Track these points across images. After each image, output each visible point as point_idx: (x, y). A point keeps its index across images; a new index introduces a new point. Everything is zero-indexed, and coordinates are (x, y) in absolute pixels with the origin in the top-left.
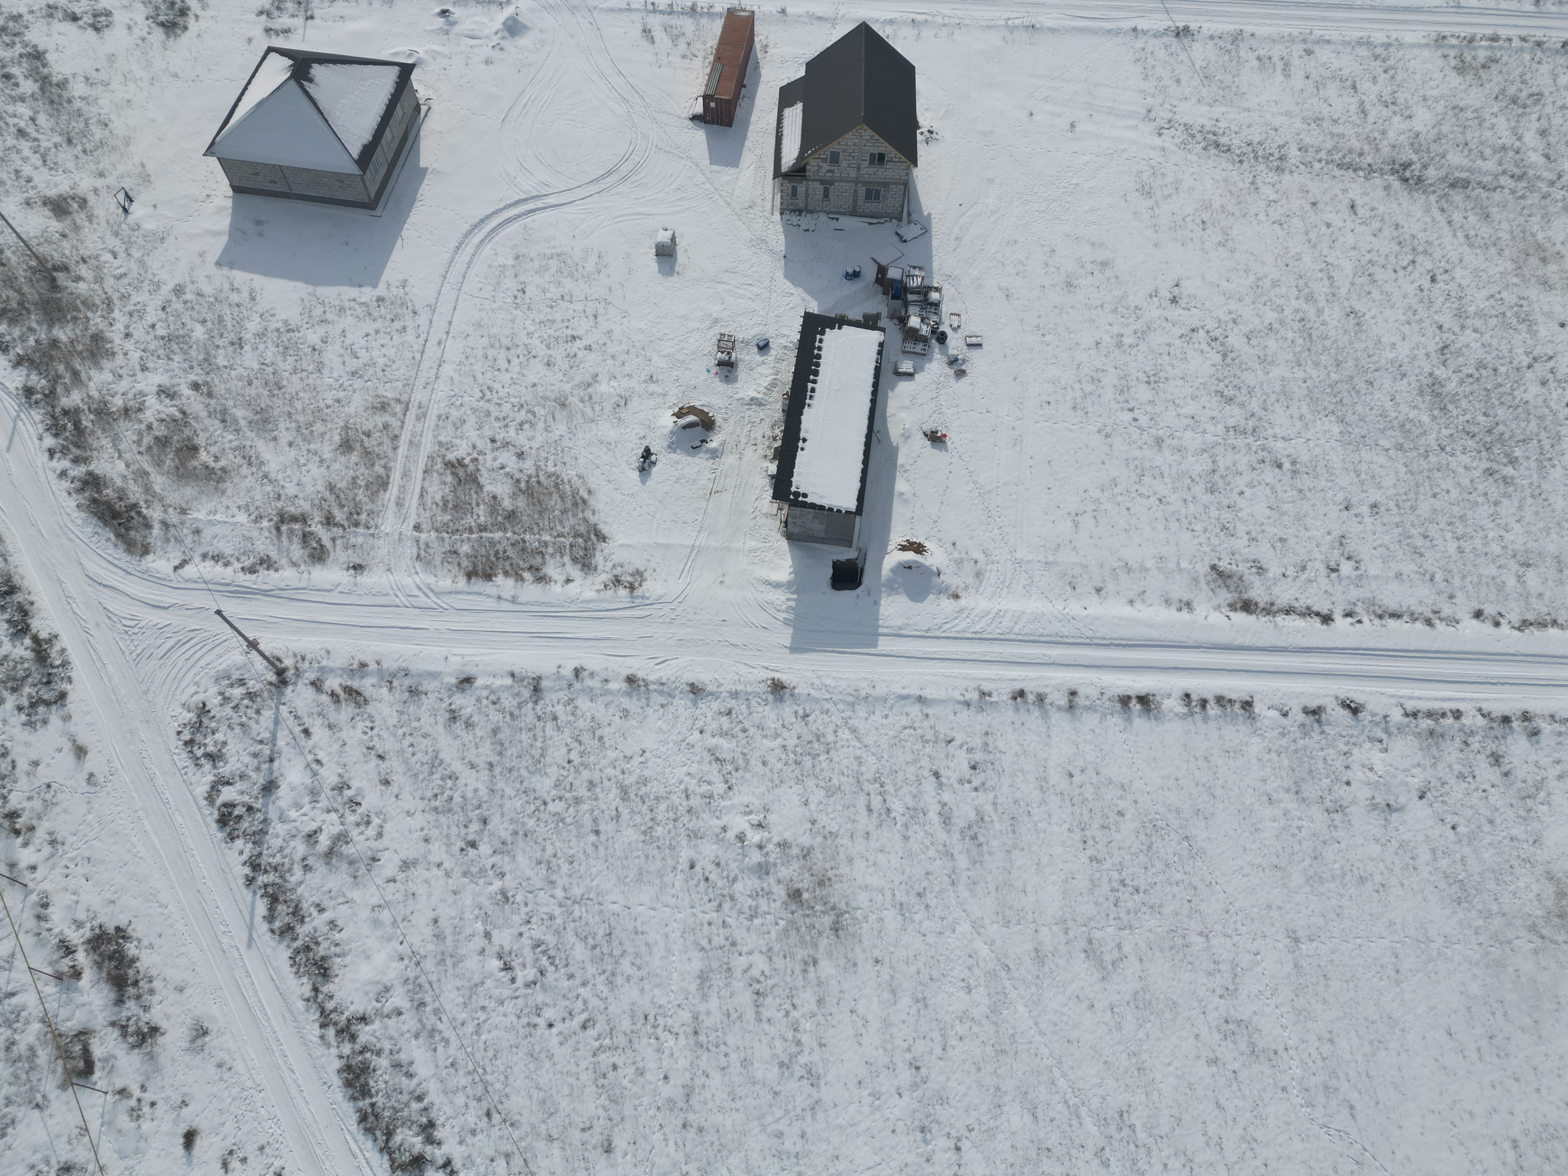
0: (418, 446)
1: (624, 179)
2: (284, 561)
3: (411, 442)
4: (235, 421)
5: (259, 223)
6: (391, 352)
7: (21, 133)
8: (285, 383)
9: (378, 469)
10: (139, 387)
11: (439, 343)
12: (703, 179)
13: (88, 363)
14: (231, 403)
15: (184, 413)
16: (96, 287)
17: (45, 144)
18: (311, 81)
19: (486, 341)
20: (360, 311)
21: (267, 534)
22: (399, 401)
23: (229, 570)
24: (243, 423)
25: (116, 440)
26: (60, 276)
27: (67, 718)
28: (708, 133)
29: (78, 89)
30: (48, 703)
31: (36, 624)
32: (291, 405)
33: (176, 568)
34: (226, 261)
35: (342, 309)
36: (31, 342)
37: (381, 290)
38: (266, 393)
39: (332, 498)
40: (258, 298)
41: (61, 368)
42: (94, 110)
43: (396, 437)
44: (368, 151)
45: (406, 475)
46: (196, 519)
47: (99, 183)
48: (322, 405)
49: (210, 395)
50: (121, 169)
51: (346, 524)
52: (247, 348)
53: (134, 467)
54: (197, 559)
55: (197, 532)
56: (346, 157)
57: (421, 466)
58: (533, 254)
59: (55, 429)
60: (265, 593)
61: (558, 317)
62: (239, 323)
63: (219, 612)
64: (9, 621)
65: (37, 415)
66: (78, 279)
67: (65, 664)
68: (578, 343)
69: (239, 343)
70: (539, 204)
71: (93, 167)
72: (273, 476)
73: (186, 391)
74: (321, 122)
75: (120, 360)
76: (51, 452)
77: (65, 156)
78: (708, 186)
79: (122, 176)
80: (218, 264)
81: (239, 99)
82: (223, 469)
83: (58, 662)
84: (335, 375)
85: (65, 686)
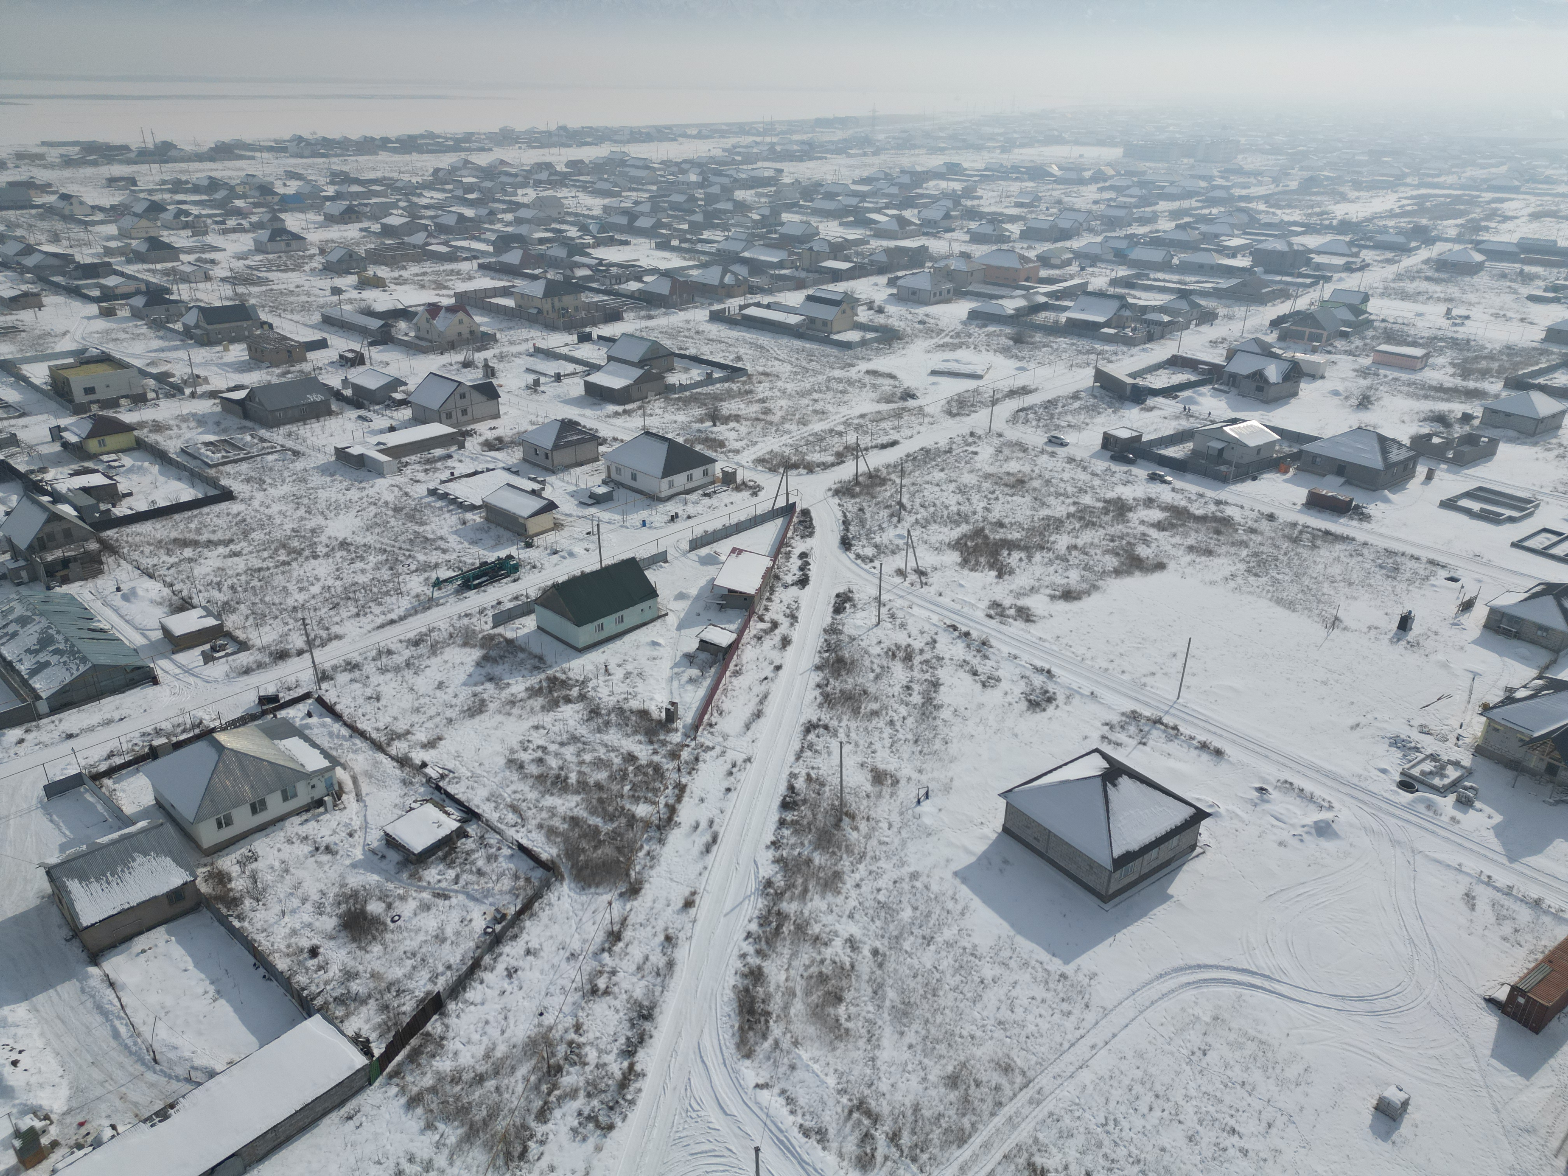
0: (1015, 1127)
1: (1374, 1013)
2: (834, 1145)
3: (1010, 1118)
4: (883, 998)
5: (1006, 862)
6: (1044, 1026)
7: (892, 723)
8: (941, 993)
9: (966, 1122)
10: (838, 927)
11: (1093, 1047)
12: (1473, 1065)
13: (819, 888)
14: (890, 982)
15: (853, 967)
16: (863, 841)
17: (900, 736)
18: (1115, 785)
19: (1139, 1074)
20: (1040, 975)
21: (839, 1110)
22: (1024, 1073)
23: (791, 1118)
24: (888, 1003)
25: (794, 955)
26: (846, 820)
27: (599, 1149)
28: (1501, 1025)
29: (945, 714)
30: (598, 1126)
31: (641, 1054)
32: (933, 1015)
33: (757, 1086)
34: (962, 875)
35: (1026, 964)
36: (796, 853)
37: (1069, 969)
38: (921, 992)
39: (910, 1118)
40: (967, 915)
41: (800, 881)
42: (946, 730)
43: (1000, 1104)
44: (1128, 857)
45: (986, 1146)
46: (800, 1057)
47: (915, 776)
48: (957, 1031)
49: (880, 966)
50: (936, 774)
51: (906, 1151)
52: (932, 948)
53: (790, 984)
54: (776, 1090)
55: (793, 1067)
56: (1108, 852)
57: (1005, 1149)
58: (1234, 1025)
59: (764, 921)
60: (801, 1162)
61: (1228, 1099)
62: (940, 925)
63: (757, 1150)
64: (628, 1039)
65: (761, 903)
66: (856, 828)
67: (632, 1102)
68: (1235, 1139)
69: (929, 940)
70: (1266, 984)
71: (919, 764)
72: (879, 1063)
73: (866, 951)
74: (1103, 817)
75: (840, 899)
76: (749, 935)
77: (906, 750)
78: (1477, 1076)
79: (933, 779)
80: (956, 874)
81: (1050, 772)
82: (847, 1030)
83: (629, 1097)
84: (985, 1014)
85: (618, 1121)
